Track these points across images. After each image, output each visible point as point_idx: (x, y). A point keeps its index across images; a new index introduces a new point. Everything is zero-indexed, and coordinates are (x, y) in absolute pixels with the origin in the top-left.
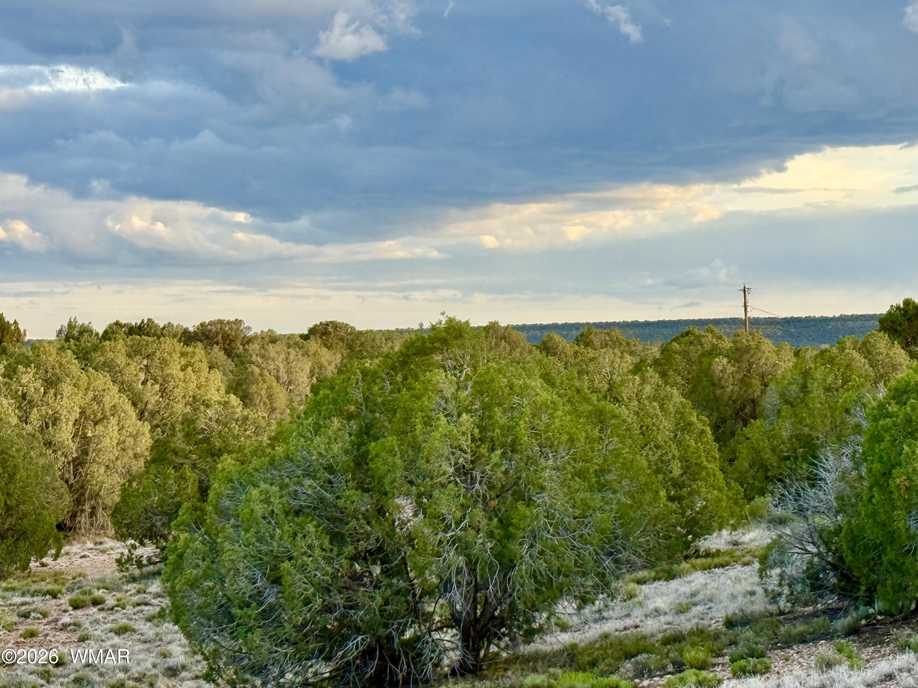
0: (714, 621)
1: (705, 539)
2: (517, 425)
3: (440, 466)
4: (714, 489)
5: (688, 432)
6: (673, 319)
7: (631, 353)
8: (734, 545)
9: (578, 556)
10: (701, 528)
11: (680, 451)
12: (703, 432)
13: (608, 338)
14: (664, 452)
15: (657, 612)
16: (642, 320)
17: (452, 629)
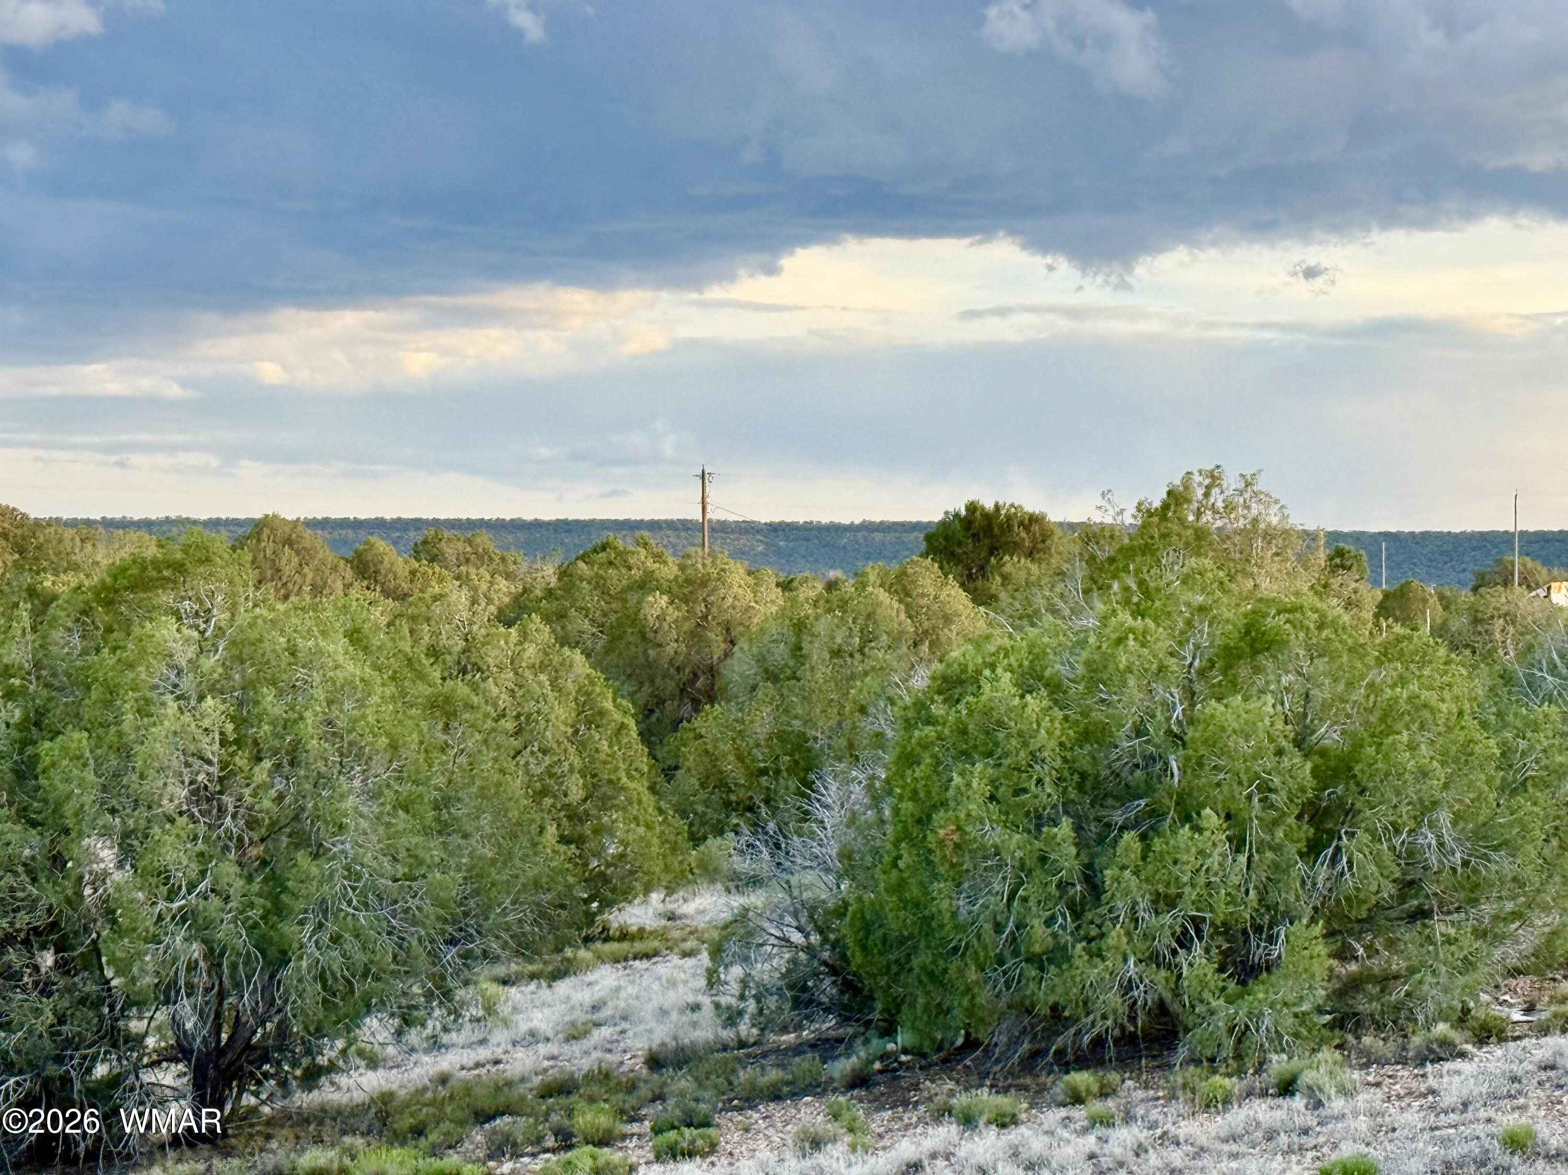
0: (628, 1056)
1: (620, 910)
2: (301, 718)
3: (165, 784)
4: (638, 825)
5: (597, 727)
6: (582, 517)
7: (508, 576)
8: (669, 919)
9: (400, 947)
10: (613, 890)
11: (583, 759)
12: (623, 726)
13: (468, 549)
14: (555, 759)
15: (534, 1037)
16: (529, 516)
17: (177, 1063)
